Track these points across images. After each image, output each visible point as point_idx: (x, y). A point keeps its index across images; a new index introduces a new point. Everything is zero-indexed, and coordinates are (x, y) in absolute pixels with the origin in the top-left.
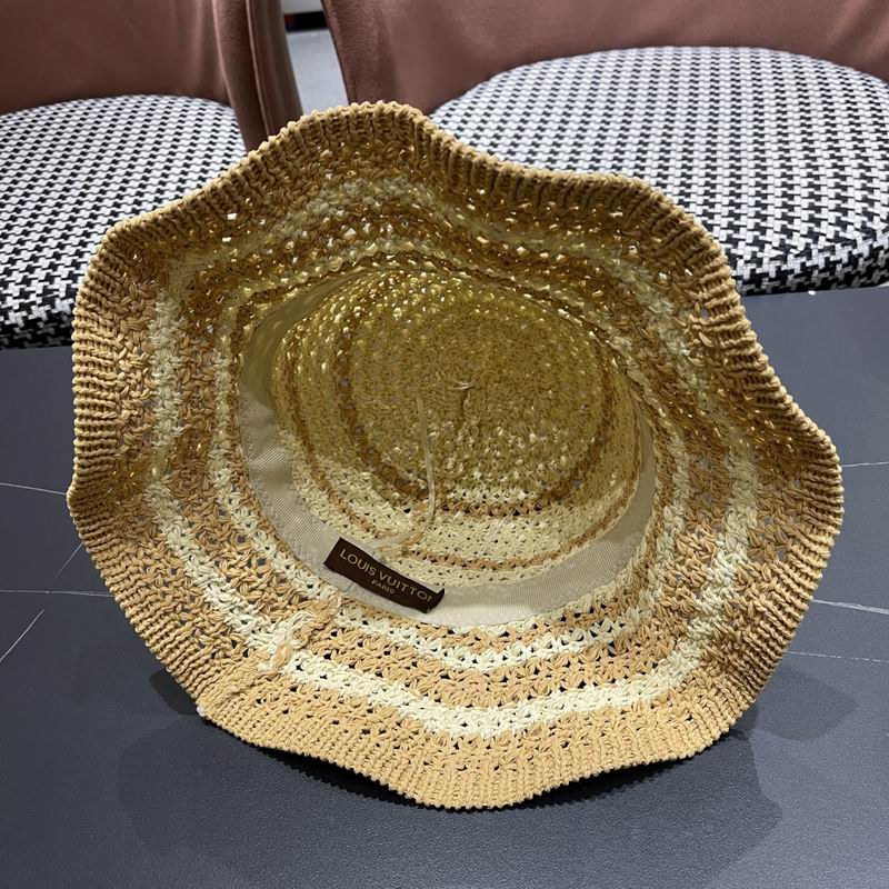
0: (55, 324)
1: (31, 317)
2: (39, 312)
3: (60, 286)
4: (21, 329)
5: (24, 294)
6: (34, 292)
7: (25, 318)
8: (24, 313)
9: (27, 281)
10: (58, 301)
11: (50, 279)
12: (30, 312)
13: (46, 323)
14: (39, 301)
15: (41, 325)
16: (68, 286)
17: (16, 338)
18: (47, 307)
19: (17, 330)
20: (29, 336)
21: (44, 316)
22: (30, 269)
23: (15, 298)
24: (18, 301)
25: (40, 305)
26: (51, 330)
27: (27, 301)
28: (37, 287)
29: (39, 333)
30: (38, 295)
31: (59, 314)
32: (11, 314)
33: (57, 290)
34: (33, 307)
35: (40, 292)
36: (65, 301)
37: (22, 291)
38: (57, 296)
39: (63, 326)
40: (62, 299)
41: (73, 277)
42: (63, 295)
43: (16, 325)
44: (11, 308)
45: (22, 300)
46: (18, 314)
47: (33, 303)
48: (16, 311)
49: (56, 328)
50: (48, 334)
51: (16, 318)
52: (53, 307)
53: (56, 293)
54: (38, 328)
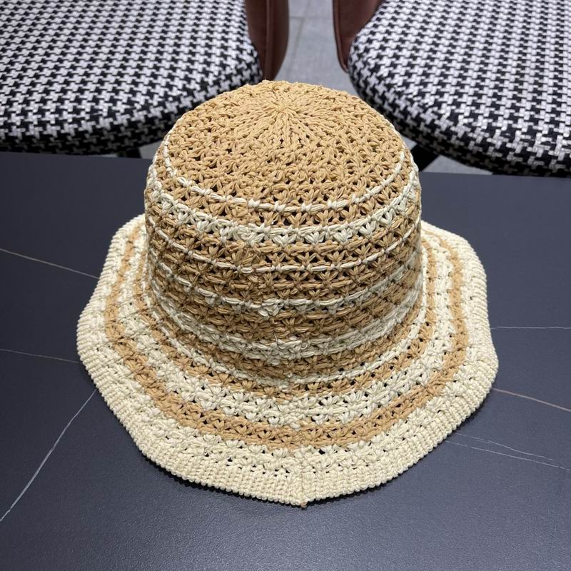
0: (98, 136)
1: (81, 129)
2: (87, 126)
3: (103, 107)
4: (73, 137)
5: (76, 111)
6: (84, 110)
7: (76, 129)
8: (76, 126)
9: (78, 100)
10: (101, 119)
11: (96, 100)
12: (80, 125)
13: (91, 135)
14: (87, 117)
15: (87, 136)
16: (110, 108)
17: (68, 143)
18: (93, 123)
19: (69, 138)
20: (77, 143)
21: (90, 129)
22: (81, 91)
23: (69, 113)
24: (71, 116)
25: (88, 121)
26: (94, 141)
27: (78, 117)
28: (86, 106)
29: (85, 141)
30: (87, 113)
31: (102, 129)
32: (66, 125)
33: (101, 110)
34: (83, 122)
35: (88, 110)
36: (107, 120)
37: (75, 108)
38: (101, 115)
39: (103, 138)
40: (105, 118)
41: (113, 101)
42: (105, 114)
43: (68, 134)
44: (66, 121)
45: (75, 115)
46: (71, 126)
47: (83, 119)
48: (70, 123)
49: (98, 139)
50: (92, 143)
51: (69, 129)
52: (98, 122)
53: (100, 113)
54: (85, 138)
